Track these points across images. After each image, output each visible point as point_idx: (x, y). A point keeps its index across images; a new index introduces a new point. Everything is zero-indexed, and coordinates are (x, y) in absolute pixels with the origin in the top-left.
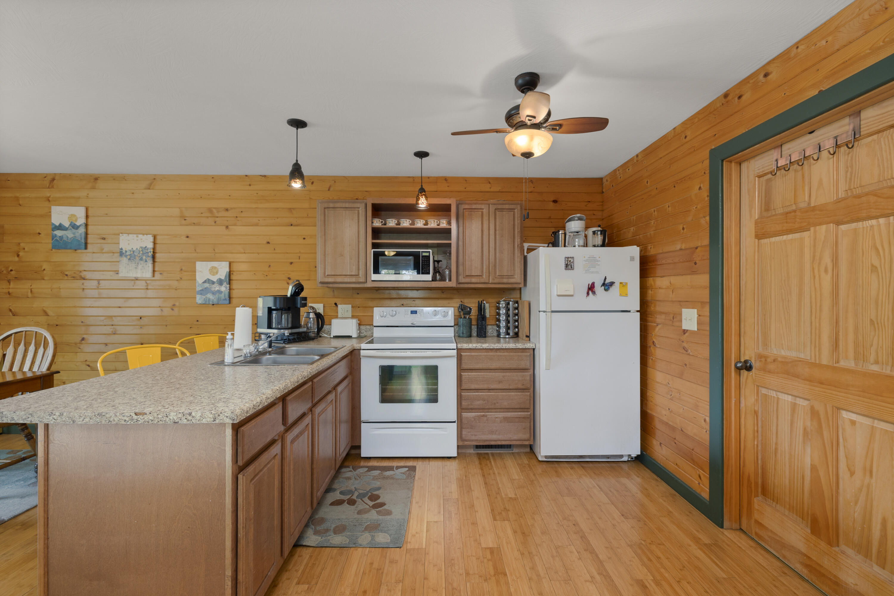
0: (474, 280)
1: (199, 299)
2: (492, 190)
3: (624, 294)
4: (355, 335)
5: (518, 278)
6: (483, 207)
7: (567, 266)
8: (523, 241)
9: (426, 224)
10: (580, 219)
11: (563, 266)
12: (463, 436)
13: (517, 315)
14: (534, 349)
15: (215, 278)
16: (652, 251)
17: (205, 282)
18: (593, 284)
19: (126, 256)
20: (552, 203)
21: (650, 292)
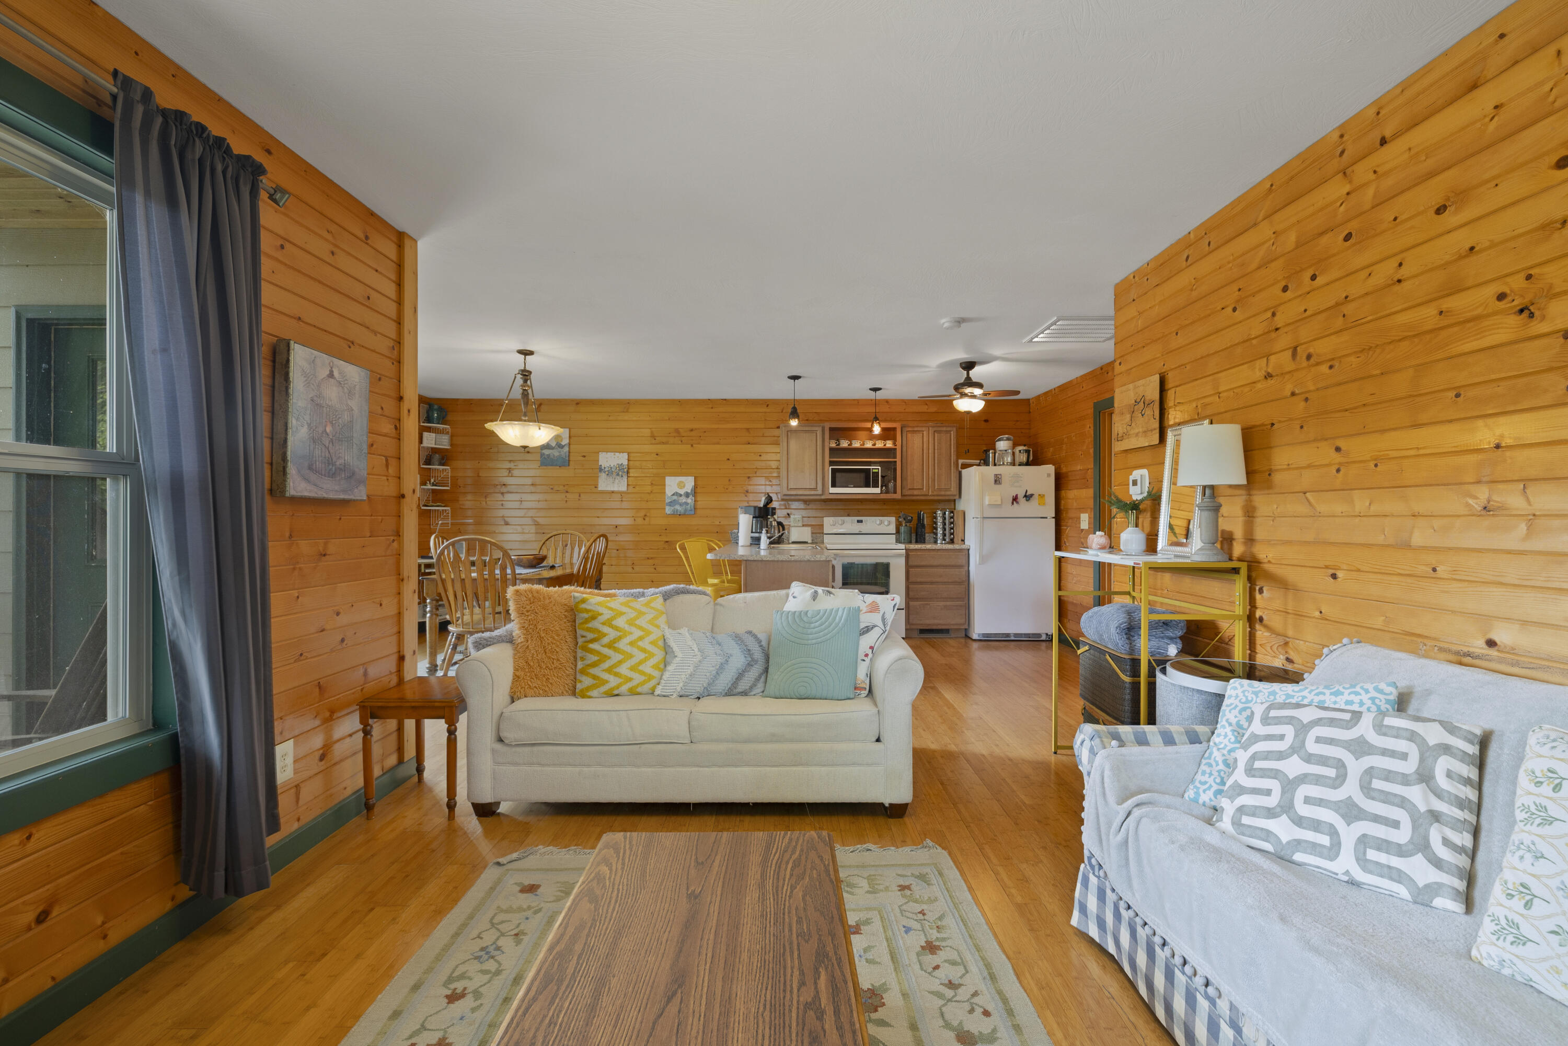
0: (916, 492)
1: (668, 510)
2: (929, 411)
3: (1043, 504)
4: (810, 541)
5: (954, 490)
6: (924, 429)
7: (996, 481)
8: (958, 457)
9: (874, 445)
10: (1008, 439)
11: (993, 481)
12: (911, 621)
13: (952, 523)
14: (969, 550)
15: (682, 492)
16: (1064, 470)
17: (673, 495)
18: (1017, 495)
19: (605, 472)
20: (983, 422)
21: (1063, 502)
